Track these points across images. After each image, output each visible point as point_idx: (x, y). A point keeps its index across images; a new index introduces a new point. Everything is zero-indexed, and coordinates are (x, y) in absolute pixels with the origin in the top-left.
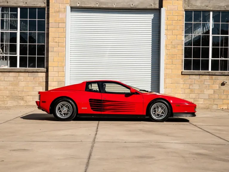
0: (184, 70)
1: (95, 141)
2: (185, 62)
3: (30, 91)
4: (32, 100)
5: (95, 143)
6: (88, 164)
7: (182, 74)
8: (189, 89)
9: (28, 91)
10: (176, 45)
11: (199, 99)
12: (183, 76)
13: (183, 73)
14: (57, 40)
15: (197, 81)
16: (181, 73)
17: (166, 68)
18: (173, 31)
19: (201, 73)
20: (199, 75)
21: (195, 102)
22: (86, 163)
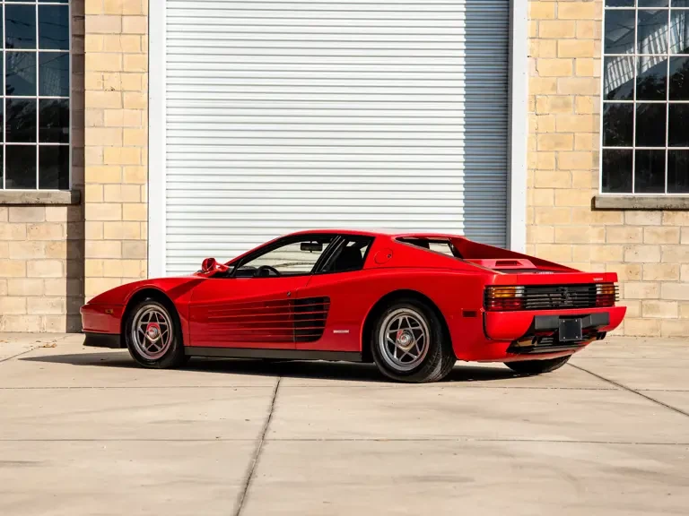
0: (604, 191)
1: (266, 438)
2: (608, 161)
3: (14, 278)
4: (24, 312)
5: (265, 444)
6: (243, 497)
7: (594, 208)
8: (623, 262)
9: (6, 278)
10: (571, 99)
11: (661, 303)
12: (599, 213)
13: (598, 205)
14: (114, 81)
15: (655, 233)
16: (590, 205)
17: (534, 187)
18: (560, 42)
19: (668, 203)
20: (661, 210)
21: (647, 313)
22: (236, 495)
